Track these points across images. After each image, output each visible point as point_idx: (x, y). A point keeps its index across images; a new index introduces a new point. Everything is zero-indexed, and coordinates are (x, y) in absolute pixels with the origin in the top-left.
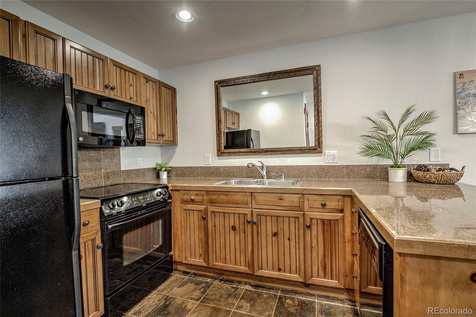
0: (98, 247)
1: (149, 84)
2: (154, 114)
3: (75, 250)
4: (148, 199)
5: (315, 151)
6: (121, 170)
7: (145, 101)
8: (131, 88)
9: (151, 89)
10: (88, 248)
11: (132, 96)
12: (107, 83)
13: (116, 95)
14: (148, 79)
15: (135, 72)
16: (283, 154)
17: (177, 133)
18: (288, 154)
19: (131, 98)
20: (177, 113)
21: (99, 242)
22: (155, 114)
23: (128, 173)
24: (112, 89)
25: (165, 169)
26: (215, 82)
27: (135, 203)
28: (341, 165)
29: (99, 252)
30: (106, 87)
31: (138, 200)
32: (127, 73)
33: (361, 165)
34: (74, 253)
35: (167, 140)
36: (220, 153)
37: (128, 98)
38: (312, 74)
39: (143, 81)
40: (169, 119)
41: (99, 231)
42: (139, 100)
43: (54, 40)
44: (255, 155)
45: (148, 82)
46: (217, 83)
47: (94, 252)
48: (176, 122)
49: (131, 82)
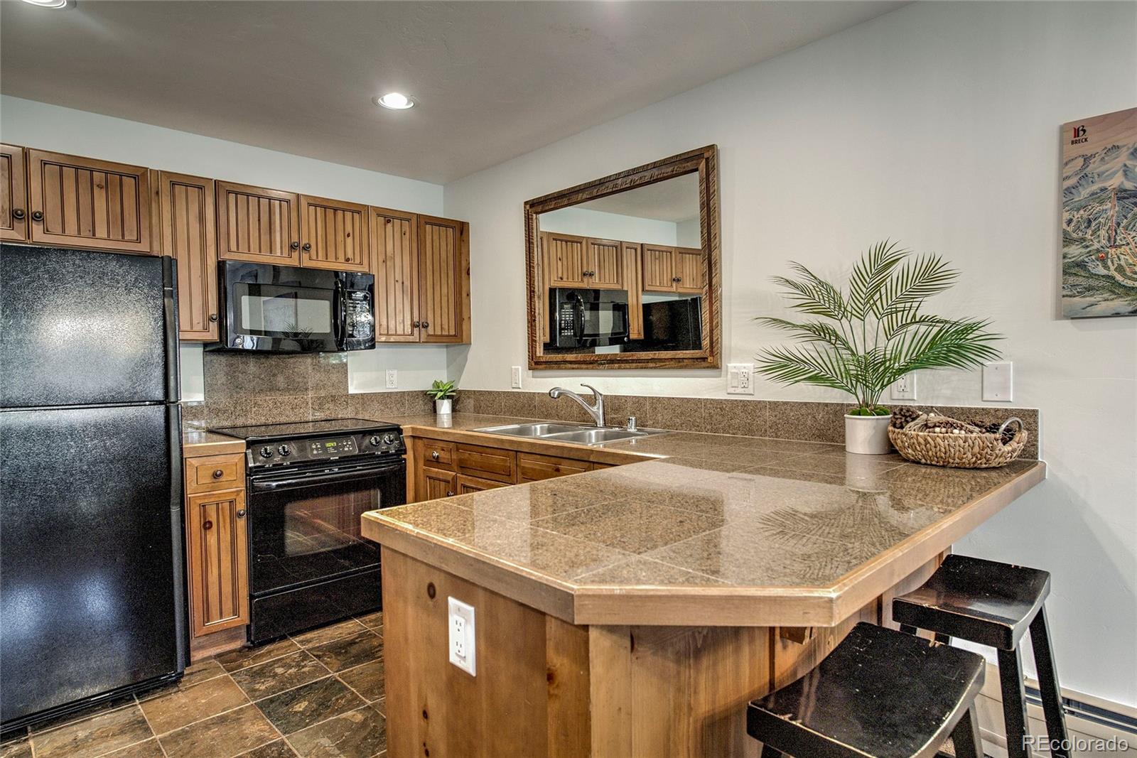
0: (240, 515)
1: (393, 226)
2: (403, 283)
3: (176, 505)
4: (346, 449)
5: (704, 364)
6: (350, 392)
7: (381, 260)
8: (349, 240)
9: (397, 236)
10: (223, 515)
11: (350, 255)
12: (295, 239)
13: (314, 257)
14: (388, 216)
15: (357, 210)
16: (642, 368)
17: (470, 318)
18: (651, 368)
19: (347, 260)
20: (469, 274)
21: (241, 506)
22: (407, 283)
23: (364, 399)
24: (307, 248)
26: (526, 203)
27: (315, 452)
28: (760, 402)
29: (242, 524)
30: (293, 247)
31: (325, 449)
32: (340, 213)
33: (806, 404)
34: (175, 511)
35: (440, 333)
36: (535, 364)
37: (342, 259)
38: (696, 170)
39: (375, 221)
40: (445, 291)
41: (241, 491)
42: (365, 262)
43: (200, 188)
44: (592, 369)
45: (389, 221)
46: (528, 207)
47: (232, 521)
48: (464, 295)
49: (349, 229)
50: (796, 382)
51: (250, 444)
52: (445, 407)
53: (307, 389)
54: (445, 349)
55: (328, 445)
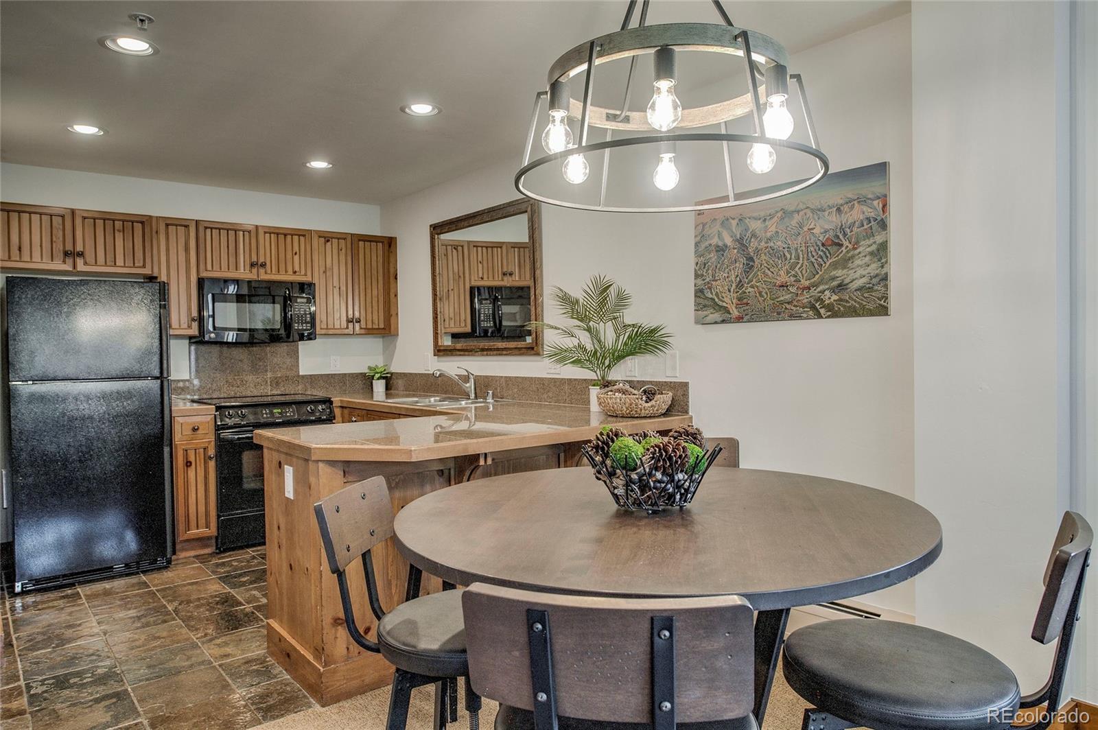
0: (210, 458)
1: (332, 244)
2: (340, 288)
3: (167, 445)
4: (288, 414)
5: (533, 352)
6: (300, 374)
7: (321, 272)
8: (296, 258)
9: (335, 251)
10: (199, 456)
11: (297, 269)
12: (254, 259)
13: (269, 271)
14: (327, 237)
15: (301, 234)
16: (497, 355)
17: (397, 314)
18: (505, 355)
19: (295, 272)
20: (396, 279)
21: (212, 452)
22: (343, 288)
23: (313, 379)
24: (263, 265)
25: (379, 375)
26: (431, 226)
27: (265, 416)
28: (562, 379)
29: (212, 464)
30: (252, 265)
31: (272, 413)
32: (289, 237)
33: (585, 380)
34: (166, 450)
35: (370, 327)
36: (440, 351)
37: (290, 271)
38: (526, 212)
39: (315, 240)
40: (375, 292)
41: (211, 441)
42: (309, 273)
43: (186, 226)
44: (472, 355)
45: (328, 241)
46: (432, 229)
47: (205, 463)
48: (392, 296)
49: (296, 249)
50: (566, 364)
51: (218, 408)
52: (379, 387)
53: (266, 371)
54: (381, 339)
55: (275, 411)
